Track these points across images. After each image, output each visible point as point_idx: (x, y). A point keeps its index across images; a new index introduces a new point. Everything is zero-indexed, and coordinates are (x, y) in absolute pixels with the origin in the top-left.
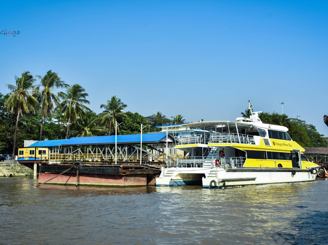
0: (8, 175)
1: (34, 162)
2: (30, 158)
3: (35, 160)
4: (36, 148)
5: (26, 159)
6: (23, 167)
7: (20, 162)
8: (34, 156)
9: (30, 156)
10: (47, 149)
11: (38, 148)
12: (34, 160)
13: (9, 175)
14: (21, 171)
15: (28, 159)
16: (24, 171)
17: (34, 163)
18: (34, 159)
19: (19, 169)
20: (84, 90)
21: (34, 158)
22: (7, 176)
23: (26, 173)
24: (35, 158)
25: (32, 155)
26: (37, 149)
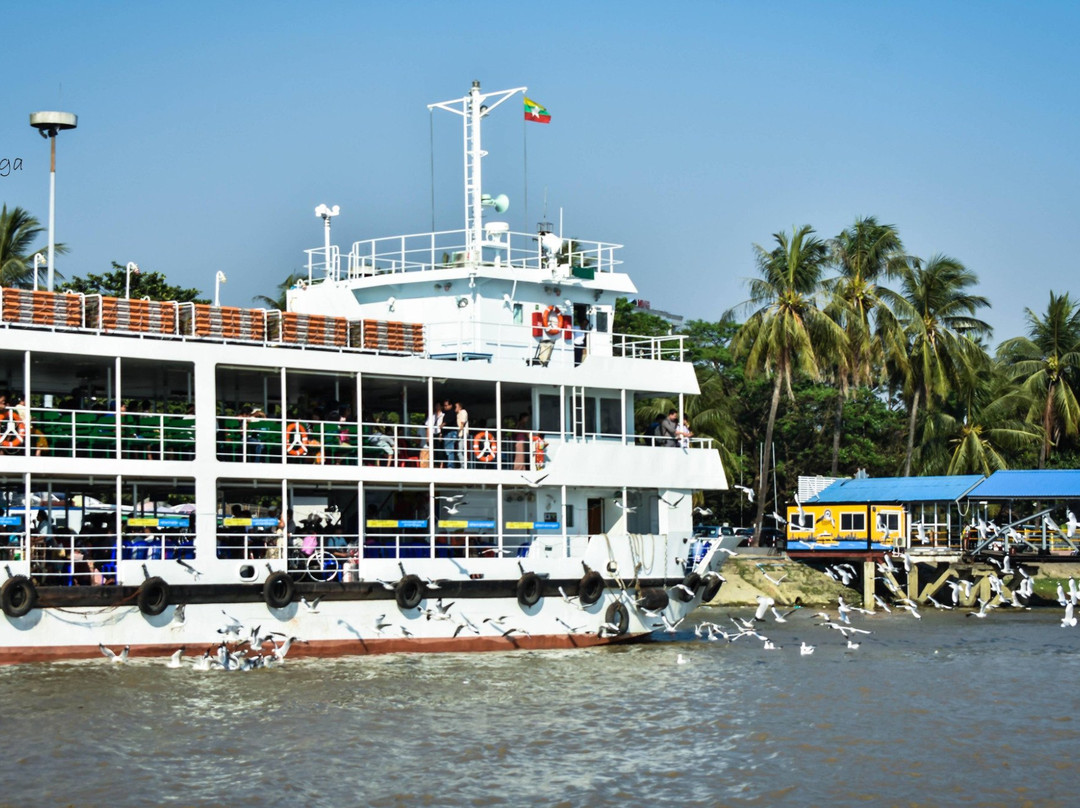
0: (789, 600)
1: (865, 555)
2: (846, 540)
3: (868, 550)
4: (872, 507)
5: (827, 545)
6: (811, 574)
7: (795, 555)
8: (862, 533)
9: (846, 533)
10: (899, 511)
11: (877, 507)
12: (866, 548)
13: (793, 600)
14: (811, 588)
15: (837, 544)
16: (819, 587)
17: (864, 560)
18: (863, 545)
19: (804, 579)
20: (972, 280)
21: (865, 543)
22: (787, 603)
23: (827, 595)
24: (869, 541)
25: (853, 531)
26: (874, 510)
